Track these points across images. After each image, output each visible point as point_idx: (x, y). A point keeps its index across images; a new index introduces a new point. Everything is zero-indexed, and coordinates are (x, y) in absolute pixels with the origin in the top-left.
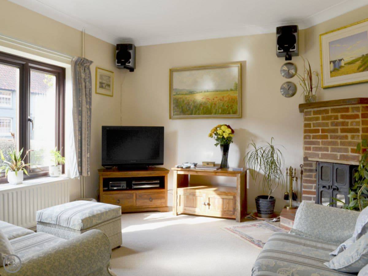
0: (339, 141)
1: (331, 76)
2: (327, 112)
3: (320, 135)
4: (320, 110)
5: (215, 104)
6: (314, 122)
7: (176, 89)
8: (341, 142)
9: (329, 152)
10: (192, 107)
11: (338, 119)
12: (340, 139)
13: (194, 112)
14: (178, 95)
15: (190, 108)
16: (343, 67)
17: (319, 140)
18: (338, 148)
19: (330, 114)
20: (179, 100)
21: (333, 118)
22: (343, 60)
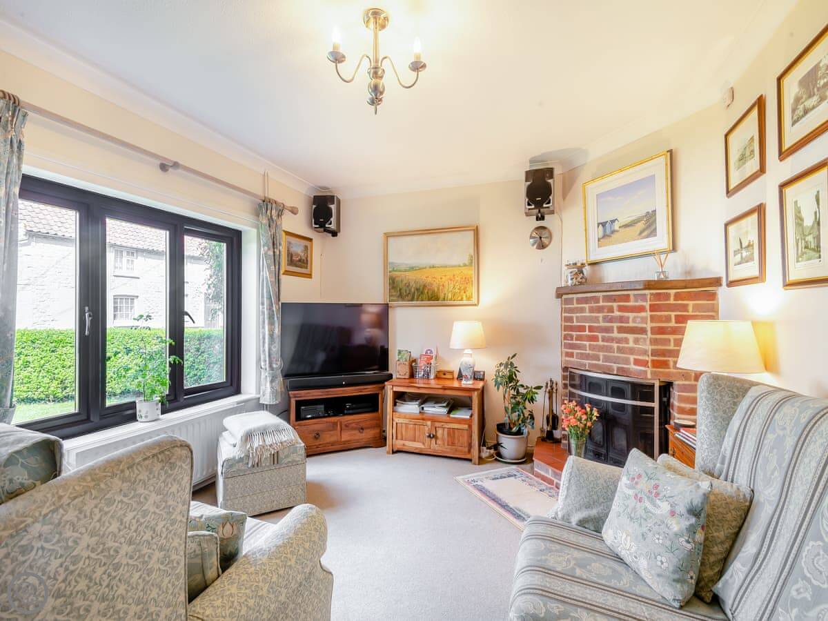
0: (615, 345)
1: (599, 246)
2: (596, 300)
3: (587, 336)
4: (587, 297)
5: (443, 286)
6: (578, 315)
7: (392, 263)
8: (618, 347)
9: (601, 363)
10: (413, 290)
11: (613, 312)
12: (617, 343)
13: (415, 297)
14: (396, 271)
15: (410, 290)
16: (617, 231)
17: (585, 343)
18: (614, 356)
19: (601, 304)
20: (397, 279)
21: (606, 310)
22: (616, 221)
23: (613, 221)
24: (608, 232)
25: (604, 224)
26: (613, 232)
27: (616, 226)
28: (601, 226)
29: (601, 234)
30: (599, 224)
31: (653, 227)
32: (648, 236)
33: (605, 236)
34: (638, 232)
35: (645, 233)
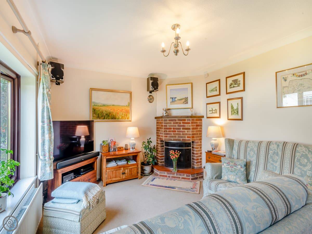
23: (175, 98)
24: (174, 101)
25: (172, 98)
26: (175, 101)
27: (176, 99)
28: (171, 99)
29: (171, 101)
30: (171, 98)
31: (187, 101)
32: (185, 104)
33: (172, 102)
34: (183, 102)
35: (185, 103)
